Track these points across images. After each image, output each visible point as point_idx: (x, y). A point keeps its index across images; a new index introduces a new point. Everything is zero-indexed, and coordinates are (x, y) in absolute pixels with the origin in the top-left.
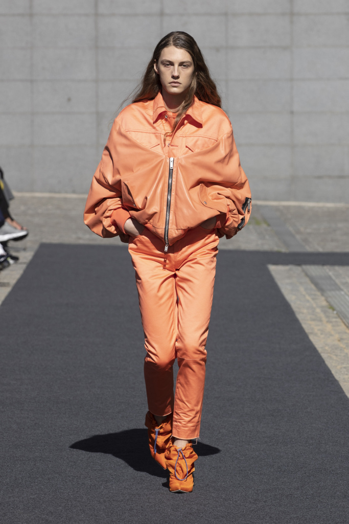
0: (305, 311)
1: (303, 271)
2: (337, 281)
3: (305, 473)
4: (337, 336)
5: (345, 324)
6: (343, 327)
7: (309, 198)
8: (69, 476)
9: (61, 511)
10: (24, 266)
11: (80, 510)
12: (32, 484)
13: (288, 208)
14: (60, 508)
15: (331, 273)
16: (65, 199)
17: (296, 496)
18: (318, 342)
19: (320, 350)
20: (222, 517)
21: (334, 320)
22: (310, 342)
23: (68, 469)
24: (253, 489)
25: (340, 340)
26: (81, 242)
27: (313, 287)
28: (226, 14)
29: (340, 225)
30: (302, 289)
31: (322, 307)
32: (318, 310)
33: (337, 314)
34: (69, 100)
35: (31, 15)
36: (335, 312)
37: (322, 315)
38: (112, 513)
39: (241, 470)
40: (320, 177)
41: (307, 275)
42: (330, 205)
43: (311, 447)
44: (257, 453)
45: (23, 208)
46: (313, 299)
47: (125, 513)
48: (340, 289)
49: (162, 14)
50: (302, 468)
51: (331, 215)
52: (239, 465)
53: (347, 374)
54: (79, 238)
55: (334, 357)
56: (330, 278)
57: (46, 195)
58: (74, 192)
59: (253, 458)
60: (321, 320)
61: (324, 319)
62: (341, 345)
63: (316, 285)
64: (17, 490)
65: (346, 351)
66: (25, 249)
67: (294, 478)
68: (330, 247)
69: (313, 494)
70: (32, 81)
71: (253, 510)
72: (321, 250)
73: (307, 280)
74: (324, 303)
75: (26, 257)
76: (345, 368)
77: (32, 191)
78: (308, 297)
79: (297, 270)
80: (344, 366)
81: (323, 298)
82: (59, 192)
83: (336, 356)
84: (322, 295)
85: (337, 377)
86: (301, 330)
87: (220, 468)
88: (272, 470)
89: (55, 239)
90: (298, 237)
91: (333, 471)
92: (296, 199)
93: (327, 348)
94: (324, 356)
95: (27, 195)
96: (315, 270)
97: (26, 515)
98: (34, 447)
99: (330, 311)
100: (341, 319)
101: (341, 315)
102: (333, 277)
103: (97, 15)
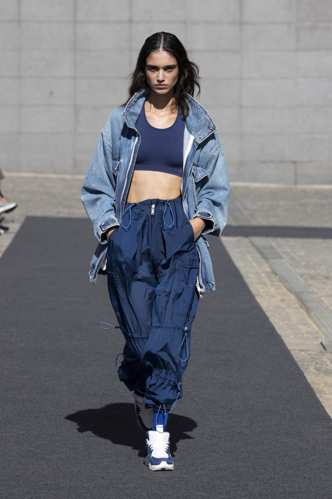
0: (252, 276)
1: (250, 242)
2: (279, 251)
3: (253, 414)
4: (279, 298)
5: (286, 287)
6: (284, 290)
7: (255, 179)
8: (53, 415)
9: (47, 444)
10: (13, 236)
11: (63, 444)
12: (21, 422)
13: (237, 188)
14: (46, 442)
15: (274, 244)
16: (47, 179)
17: (245, 433)
18: (263, 302)
19: (265, 309)
20: (183, 451)
21: (277, 284)
22: (256, 302)
23: (52, 409)
24: (209, 427)
25: (282, 301)
26: (61, 215)
27: (258, 255)
28: (185, 22)
29: (281, 203)
30: (249, 257)
31: (266, 273)
32: (263, 275)
33: (279, 278)
34: (51, 94)
35: (19, 22)
36: (278, 277)
37: (267, 280)
38: (89, 447)
39: (199, 411)
40: (264, 162)
41: (253, 245)
42: (272, 186)
43: (258, 392)
44: (212, 397)
45: (11, 186)
46: (259, 266)
47: (101, 447)
48: (281, 258)
49: (131, 22)
50: (250, 409)
51: (274, 195)
52: (197, 407)
53: (288, 330)
54: (59, 212)
55: (277, 316)
56: (272, 248)
57: (31, 175)
58: (55, 172)
59: (209, 400)
60: (265, 284)
61: (269, 283)
62: (283, 305)
63: (261, 253)
64: (8, 426)
65: (287, 310)
66: (13, 221)
67: (244, 418)
68: (273, 222)
69: (260, 432)
70: (19, 78)
71: (209, 445)
72: (265, 224)
73: (253, 249)
74: (268, 269)
75: (14, 227)
76: (286, 324)
77: (19, 171)
78: (254, 264)
79: (244, 241)
80: (286, 323)
81: (267, 265)
82: (42, 172)
83: (279, 314)
84: (267, 262)
85: (280, 331)
86: (249, 292)
87: (181, 409)
88: (226, 411)
89: (38, 213)
90: (246, 213)
91: (277, 412)
92: (244, 180)
93: (271, 307)
94: (268, 314)
95: (15, 175)
96: (260, 241)
97: (17, 448)
98: (22, 390)
99: (273, 276)
100: (283, 283)
101: (283, 280)
102: (276, 247)
103: (75, 22)
